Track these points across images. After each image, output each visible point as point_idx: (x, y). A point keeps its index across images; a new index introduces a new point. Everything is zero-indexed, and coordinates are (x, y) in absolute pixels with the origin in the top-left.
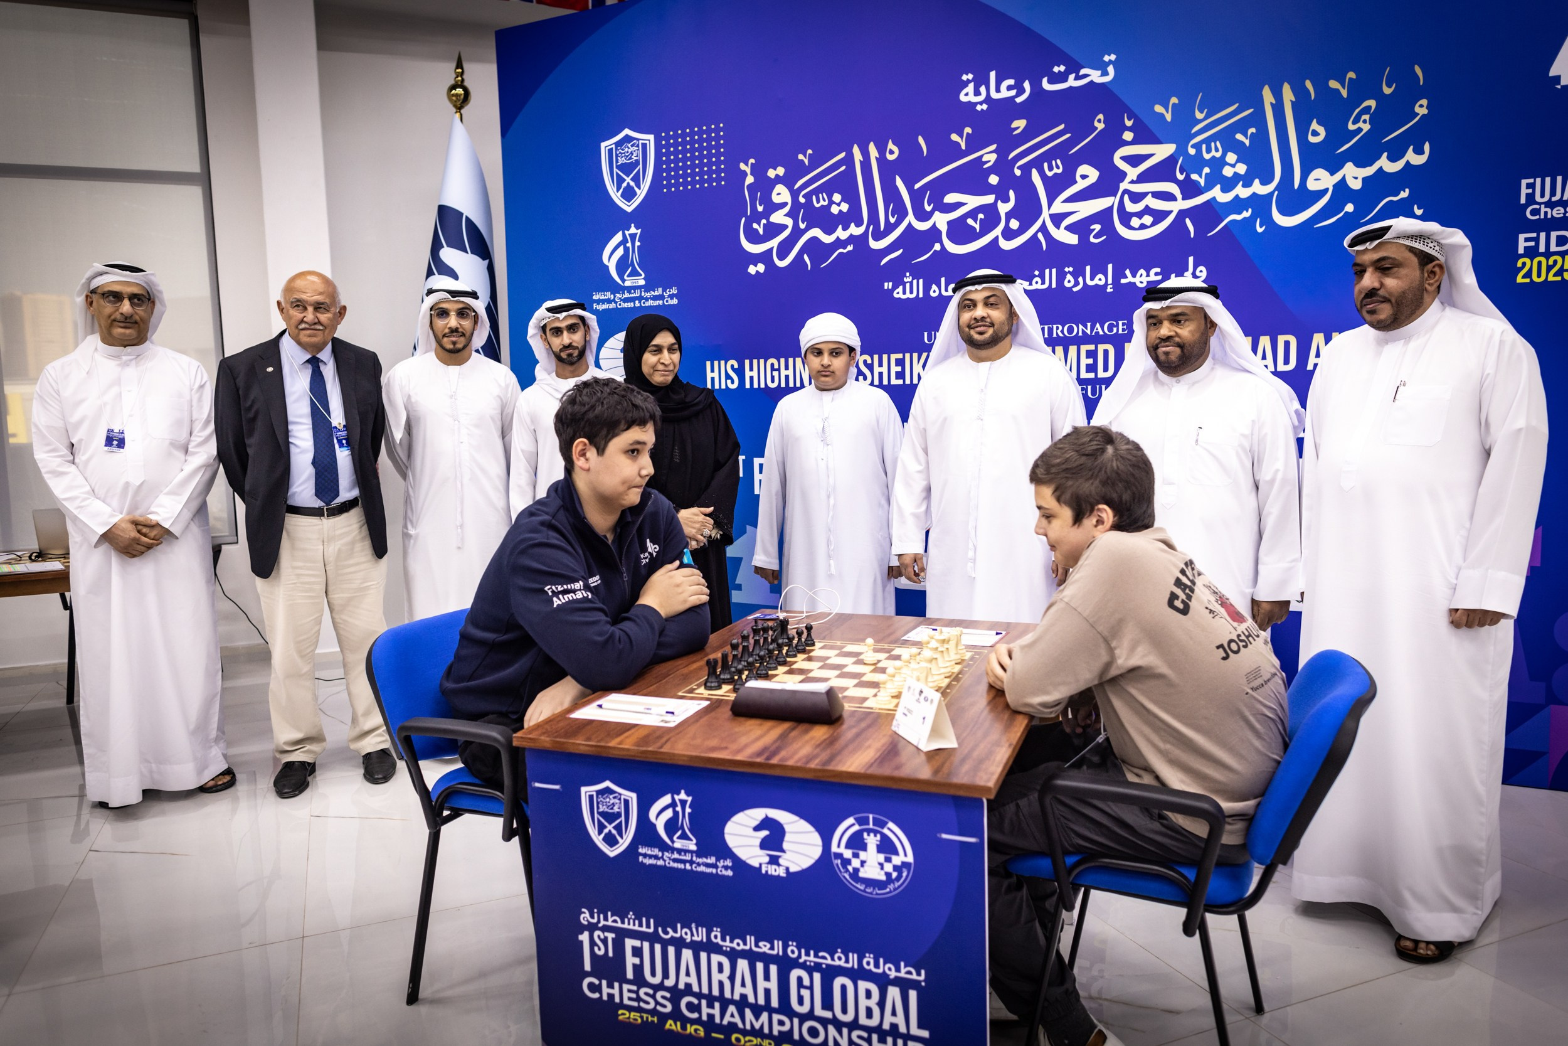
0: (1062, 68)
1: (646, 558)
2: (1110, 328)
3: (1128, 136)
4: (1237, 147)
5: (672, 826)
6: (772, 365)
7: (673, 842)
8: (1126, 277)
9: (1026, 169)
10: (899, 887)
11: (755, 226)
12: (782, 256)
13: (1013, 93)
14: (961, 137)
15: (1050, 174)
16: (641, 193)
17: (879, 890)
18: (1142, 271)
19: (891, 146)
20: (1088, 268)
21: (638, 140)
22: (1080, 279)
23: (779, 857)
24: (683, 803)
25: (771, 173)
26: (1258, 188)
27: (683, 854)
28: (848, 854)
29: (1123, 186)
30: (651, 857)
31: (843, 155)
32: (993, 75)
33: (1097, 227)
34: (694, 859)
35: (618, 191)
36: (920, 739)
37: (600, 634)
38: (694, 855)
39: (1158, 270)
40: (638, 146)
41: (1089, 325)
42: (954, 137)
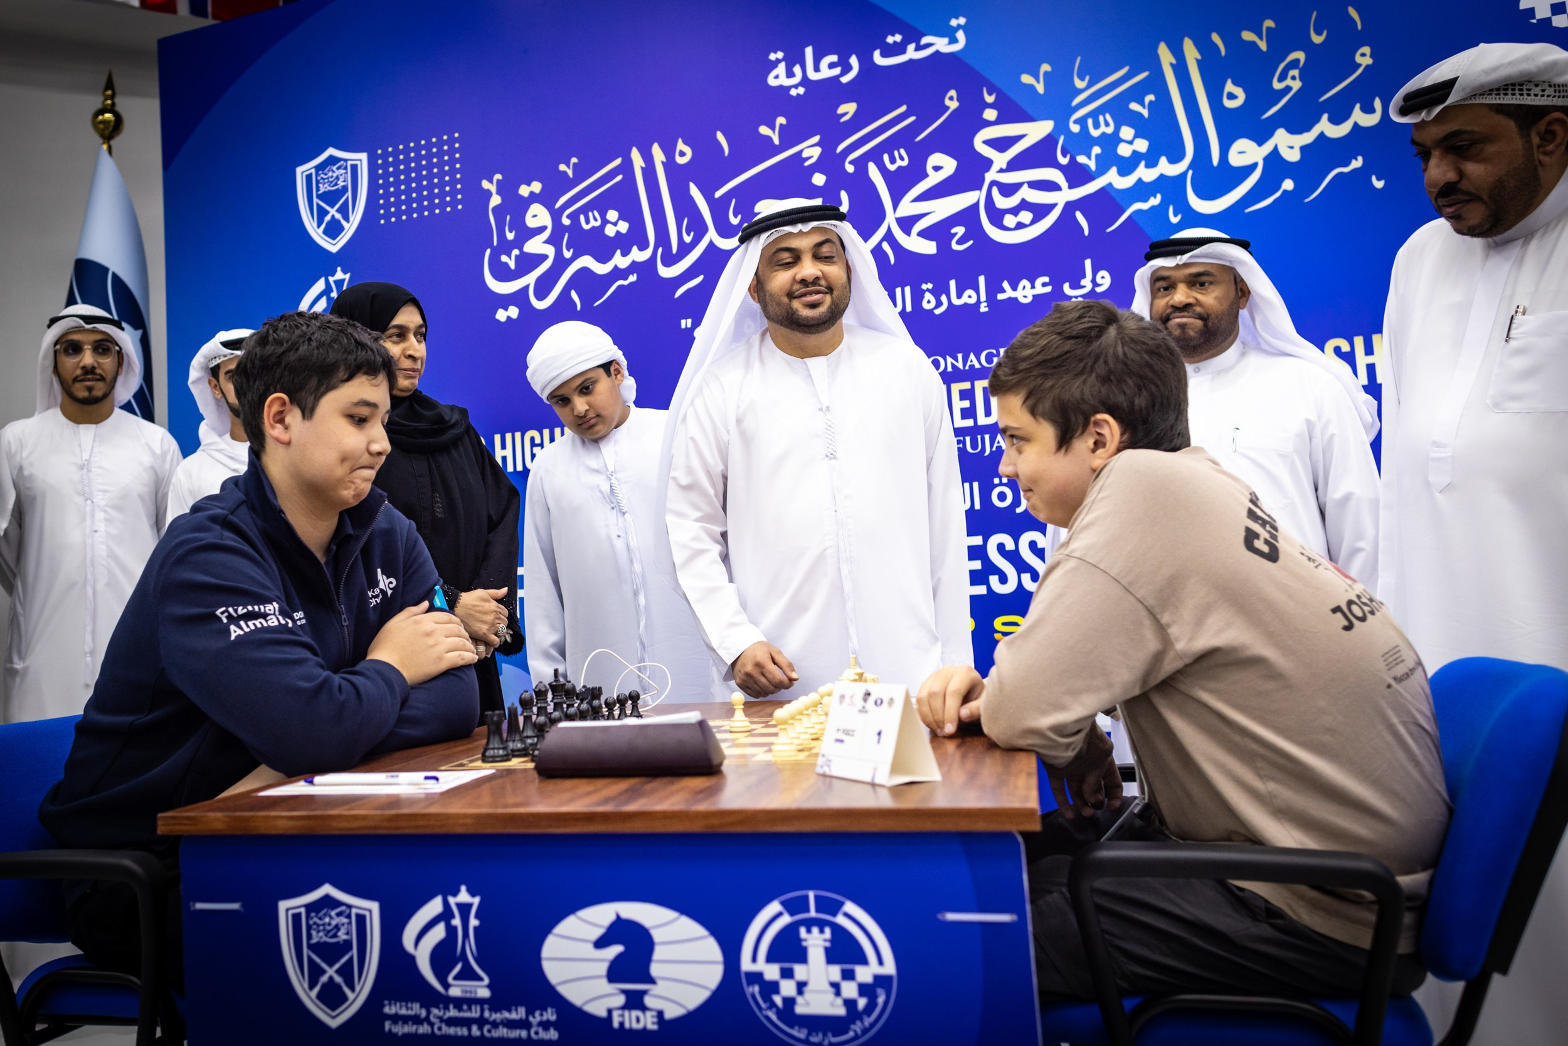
0: (898, 38)
1: (377, 596)
2: (989, 359)
3: (990, 114)
4: (1134, 120)
5: (443, 957)
6: (532, 439)
7: (447, 986)
8: (1004, 291)
9: (861, 164)
10: (872, 1025)
11: (504, 258)
12: (541, 295)
13: (837, 71)
14: (773, 129)
15: (892, 168)
16: (350, 228)
17: (834, 1036)
18: (1025, 282)
19: (681, 146)
20: (953, 283)
21: (346, 160)
22: (944, 298)
23: (644, 993)
24: (464, 909)
25: (524, 191)
26: (1166, 168)
27: (465, 1007)
28: (772, 972)
29: (990, 176)
30: (405, 1019)
31: (618, 161)
32: (809, 51)
33: (960, 230)
34: (487, 1014)
35: (319, 226)
36: (875, 769)
37: (309, 679)
38: (486, 1006)
39: (1046, 279)
40: (346, 168)
41: (960, 356)
42: (764, 130)
